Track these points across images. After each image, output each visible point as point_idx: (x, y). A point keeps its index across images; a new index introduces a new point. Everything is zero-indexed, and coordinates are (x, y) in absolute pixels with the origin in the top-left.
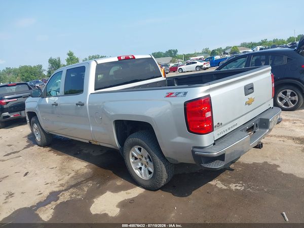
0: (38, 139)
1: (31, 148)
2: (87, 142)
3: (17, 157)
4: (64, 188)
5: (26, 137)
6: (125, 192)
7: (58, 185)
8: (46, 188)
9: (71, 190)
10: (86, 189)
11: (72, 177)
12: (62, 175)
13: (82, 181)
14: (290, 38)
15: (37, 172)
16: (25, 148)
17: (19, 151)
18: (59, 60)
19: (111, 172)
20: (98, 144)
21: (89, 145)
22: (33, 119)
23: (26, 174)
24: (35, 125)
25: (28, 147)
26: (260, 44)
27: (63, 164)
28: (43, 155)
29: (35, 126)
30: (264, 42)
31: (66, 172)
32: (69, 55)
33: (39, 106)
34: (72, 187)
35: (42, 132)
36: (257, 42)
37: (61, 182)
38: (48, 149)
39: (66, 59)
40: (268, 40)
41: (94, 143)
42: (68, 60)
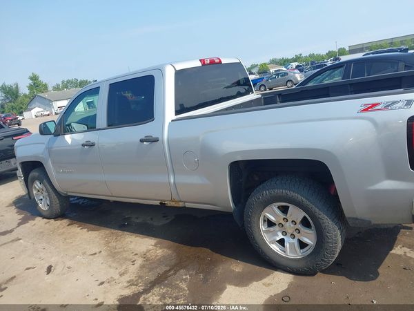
0: (43, 206)
1: (32, 223)
2: (157, 203)
3: (13, 241)
4: (140, 289)
5: (10, 205)
6: (260, 283)
7: (126, 284)
8: (105, 292)
9: (156, 290)
10: (184, 285)
11: (142, 267)
12: (121, 265)
13: (167, 272)
14: (329, 52)
15: (69, 263)
16: (20, 224)
17: (11, 231)
18: (17, 87)
19: (208, 251)
20: (181, 204)
21: (162, 208)
22: (34, 174)
23: (49, 270)
24: (38, 183)
25: (24, 221)
26: (294, 60)
27: (110, 245)
28: (63, 233)
29: (37, 185)
30: (299, 58)
31: (126, 259)
32: (31, 79)
33: (49, 150)
34: (154, 284)
35: (53, 195)
36: (290, 57)
37: (127, 278)
38: (65, 222)
39: (28, 85)
40: (303, 55)
41: (173, 204)
42: (30, 87)
